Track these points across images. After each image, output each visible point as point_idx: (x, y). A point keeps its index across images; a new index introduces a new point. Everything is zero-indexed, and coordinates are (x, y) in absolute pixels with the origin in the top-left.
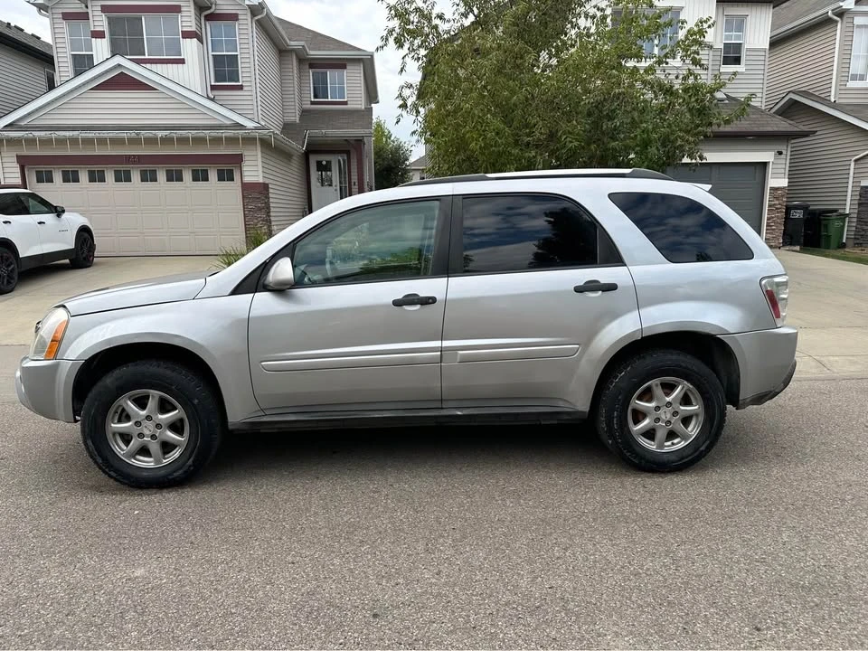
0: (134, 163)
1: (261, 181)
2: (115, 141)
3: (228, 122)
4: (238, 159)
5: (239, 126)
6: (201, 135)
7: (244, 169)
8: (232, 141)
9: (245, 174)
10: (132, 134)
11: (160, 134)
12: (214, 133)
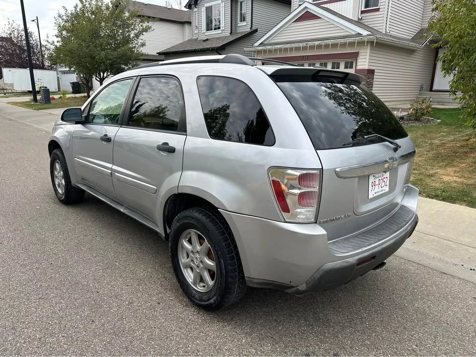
0: (305, 60)
1: (367, 68)
2: (297, 49)
3: (354, 33)
4: (356, 55)
5: (359, 35)
6: (336, 42)
7: (359, 61)
8: (352, 44)
9: (358, 64)
10: (304, 44)
11: (317, 43)
12: (342, 41)
